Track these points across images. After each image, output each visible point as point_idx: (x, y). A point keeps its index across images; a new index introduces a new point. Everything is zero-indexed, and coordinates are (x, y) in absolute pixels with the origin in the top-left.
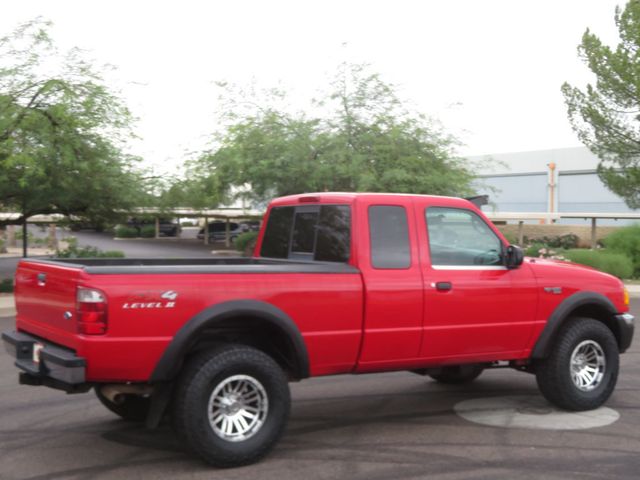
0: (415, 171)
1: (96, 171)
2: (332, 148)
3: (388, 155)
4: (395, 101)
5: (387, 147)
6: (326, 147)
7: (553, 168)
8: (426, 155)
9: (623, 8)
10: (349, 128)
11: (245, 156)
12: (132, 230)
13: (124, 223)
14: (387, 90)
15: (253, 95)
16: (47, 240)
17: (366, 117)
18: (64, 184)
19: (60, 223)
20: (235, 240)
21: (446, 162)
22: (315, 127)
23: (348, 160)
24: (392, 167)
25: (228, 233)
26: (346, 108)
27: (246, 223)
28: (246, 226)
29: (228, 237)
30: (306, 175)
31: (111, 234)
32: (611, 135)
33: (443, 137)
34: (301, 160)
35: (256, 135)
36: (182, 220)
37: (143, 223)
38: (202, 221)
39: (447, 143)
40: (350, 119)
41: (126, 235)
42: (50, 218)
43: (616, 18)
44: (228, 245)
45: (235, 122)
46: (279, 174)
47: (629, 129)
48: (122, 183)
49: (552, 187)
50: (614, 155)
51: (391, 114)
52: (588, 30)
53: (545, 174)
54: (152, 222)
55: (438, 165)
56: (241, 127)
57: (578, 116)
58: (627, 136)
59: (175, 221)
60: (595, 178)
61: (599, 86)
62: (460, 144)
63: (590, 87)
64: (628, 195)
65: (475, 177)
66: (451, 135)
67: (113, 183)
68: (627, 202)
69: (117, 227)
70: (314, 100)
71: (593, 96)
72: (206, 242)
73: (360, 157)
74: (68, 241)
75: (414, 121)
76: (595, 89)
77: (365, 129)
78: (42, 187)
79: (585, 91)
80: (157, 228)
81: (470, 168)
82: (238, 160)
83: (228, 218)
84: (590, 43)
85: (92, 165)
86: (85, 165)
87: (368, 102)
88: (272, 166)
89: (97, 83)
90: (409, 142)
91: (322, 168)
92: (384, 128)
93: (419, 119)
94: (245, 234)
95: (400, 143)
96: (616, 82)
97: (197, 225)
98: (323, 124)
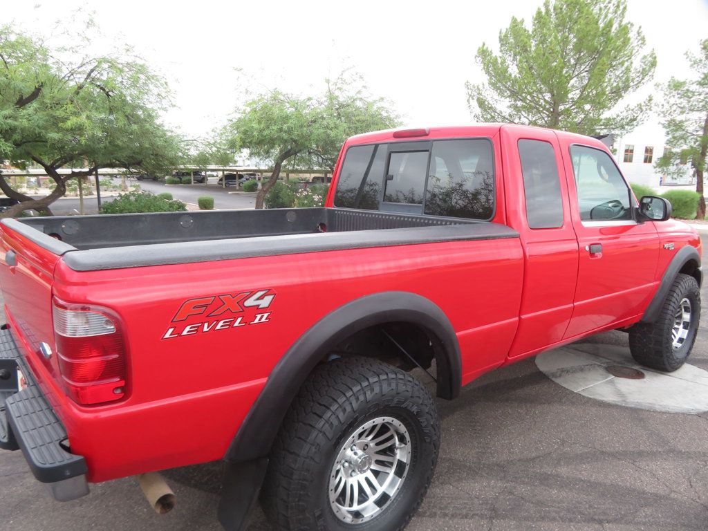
1: (145, 133)
2: (323, 118)
6: (317, 118)
10: (333, 104)
11: (259, 122)
12: (176, 179)
13: (171, 175)
16: (120, 186)
18: (119, 143)
19: (124, 174)
20: (241, 185)
22: (308, 103)
25: (237, 181)
27: (247, 174)
28: (248, 177)
29: (237, 183)
31: (163, 182)
34: (302, 126)
35: (265, 108)
36: (208, 173)
37: (183, 174)
38: (220, 174)
41: (172, 183)
42: (115, 171)
43: (500, 37)
44: (238, 188)
45: (250, 98)
46: (285, 136)
48: (166, 142)
54: (188, 174)
56: (254, 102)
59: (203, 173)
67: (160, 142)
69: (167, 178)
72: (224, 186)
74: (134, 186)
75: (376, 102)
77: (344, 105)
78: (102, 145)
80: (192, 177)
82: (256, 126)
83: (237, 171)
84: (484, 53)
85: (142, 127)
86: (135, 127)
88: (281, 130)
89: (140, 62)
94: (247, 182)
97: (217, 176)
98: (314, 102)
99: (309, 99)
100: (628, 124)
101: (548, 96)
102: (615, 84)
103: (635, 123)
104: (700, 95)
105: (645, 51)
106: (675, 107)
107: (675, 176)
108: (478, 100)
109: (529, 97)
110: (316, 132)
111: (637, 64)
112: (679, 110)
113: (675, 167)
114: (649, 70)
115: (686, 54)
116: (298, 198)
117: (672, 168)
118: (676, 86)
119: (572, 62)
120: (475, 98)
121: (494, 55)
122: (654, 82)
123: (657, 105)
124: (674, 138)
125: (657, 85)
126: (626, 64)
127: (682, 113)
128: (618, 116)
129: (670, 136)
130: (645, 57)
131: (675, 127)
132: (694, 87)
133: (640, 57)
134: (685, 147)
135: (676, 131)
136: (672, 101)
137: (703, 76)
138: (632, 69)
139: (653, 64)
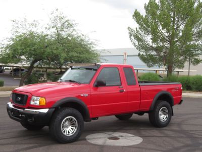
0: (80, 53)
2: (52, 44)
3: (71, 48)
4: (74, 30)
5: (70, 45)
6: (50, 44)
7: (125, 54)
8: (84, 48)
9: (147, 4)
10: (58, 38)
11: (21, 46)
14: (71, 26)
15: (25, 25)
17: (64, 34)
21: (90, 50)
22: (47, 37)
23: (57, 49)
24: (72, 51)
25: (20, 72)
26: (58, 31)
30: (43, 53)
32: (143, 44)
33: (90, 42)
34: (41, 48)
35: (26, 39)
38: (12, 68)
39: (91, 44)
40: (59, 35)
43: (145, 7)
44: (20, 76)
46: (33, 53)
47: (148, 42)
49: (125, 60)
50: (143, 50)
51: (72, 34)
52: (136, 10)
53: (123, 56)
55: (88, 52)
56: (21, 36)
57: (133, 37)
58: (148, 44)
59: (2, 68)
60: (138, 57)
61: (139, 28)
62: (95, 45)
63: (136, 28)
64: (147, 63)
65: (100, 56)
66: (92, 42)
68: (147, 65)
70: (46, 28)
71: (138, 31)
72: (13, 75)
73: (61, 48)
75: (80, 36)
76: (138, 29)
77: (63, 39)
79: (135, 30)
81: (98, 53)
82: (19, 47)
83: (20, 67)
84: (136, 14)
87: (65, 30)
88: (30, 50)
90: (78, 43)
91: (48, 51)
92: (70, 38)
93: (82, 36)
95: (75, 44)
96: (144, 27)
98: (49, 36)
99: (47, 35)
120: (133, 35)
121: (141, 15)
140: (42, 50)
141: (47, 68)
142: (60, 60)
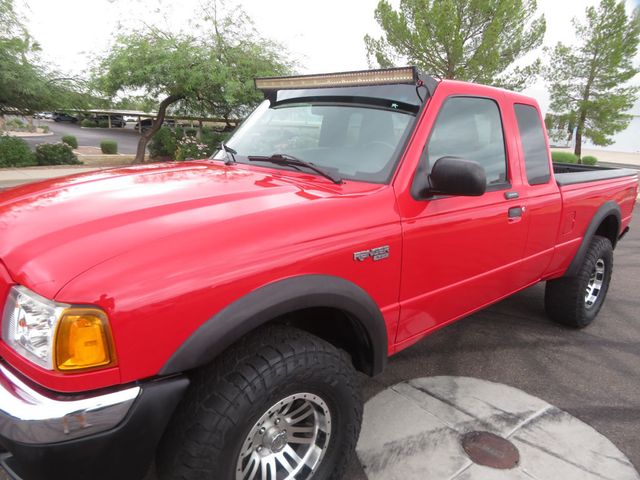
3: (249, 69)
5: (248, 63)
6: (200, 60)
10: (219, 47)
12: (93, 122)
22: (192, 44)
30: (184, 80)
34: (178, 68)
35: (143, 44)
36: (126, 118)
37: (99, 118)
38: (137, 119)
41: (89, 126)
54: (105, 118)
61: (388, 39)
63: (382, 39)
71: (384, 45)
72: (140, 131)
74: (42, 128)
76: (385, 40)
77: (231, 49)
79: (379, 41)
80: (110, 121)
84: (383, 8)
97: (134, 121)
98: (199, 43)
99: (194, 39)
100: (516, 86)
101: (444, 56)
102: (507, 47)
103: (523, 85)
104: (583, 61)
105: (536, 16)
106: (560, 72)
107: (557, 139)
108: (378, 55)
109: (425, 54)
110: (196, 75)
111: (527, 28)
112: (563, 75)
113: (557, 130)
114: (539, 35)
115: (573, 21)
116: (181, 146)
117: (555, 131)
118: (562, 51)
119: (468, 22)
120: (374, 53)
121: (393, 10)
122: (542, 46)
123: (544, 69)
124: (558, 102)
125: (545, 49)
126: (518, 26)
127: (566, 78)
128: (508, 77)
129: (554, 100)
130: (536, 22)
131: (559, 91)
132: (578, 54)
133: (531, 21)
134: (567, 112)
135: (560, 95)
136: (558, 65)
137: (586, 43)
138: (523, 32)
139: (543, 29)
140: (182, 71)
141: (201, 120)
142: (226, 96)
